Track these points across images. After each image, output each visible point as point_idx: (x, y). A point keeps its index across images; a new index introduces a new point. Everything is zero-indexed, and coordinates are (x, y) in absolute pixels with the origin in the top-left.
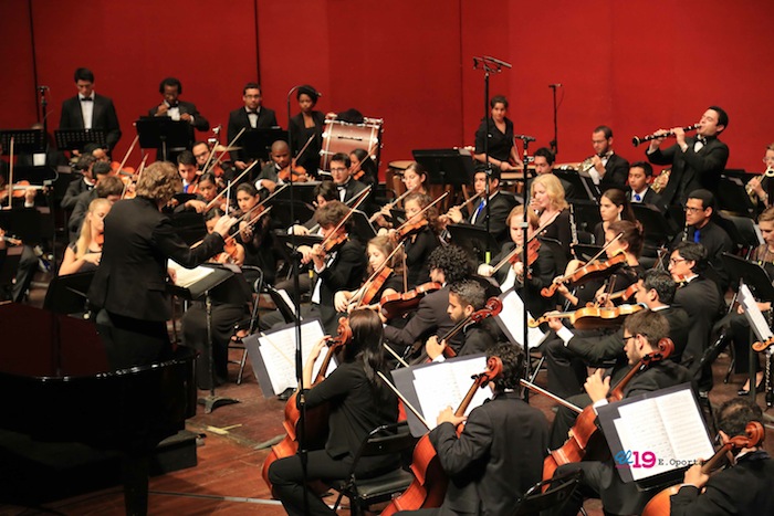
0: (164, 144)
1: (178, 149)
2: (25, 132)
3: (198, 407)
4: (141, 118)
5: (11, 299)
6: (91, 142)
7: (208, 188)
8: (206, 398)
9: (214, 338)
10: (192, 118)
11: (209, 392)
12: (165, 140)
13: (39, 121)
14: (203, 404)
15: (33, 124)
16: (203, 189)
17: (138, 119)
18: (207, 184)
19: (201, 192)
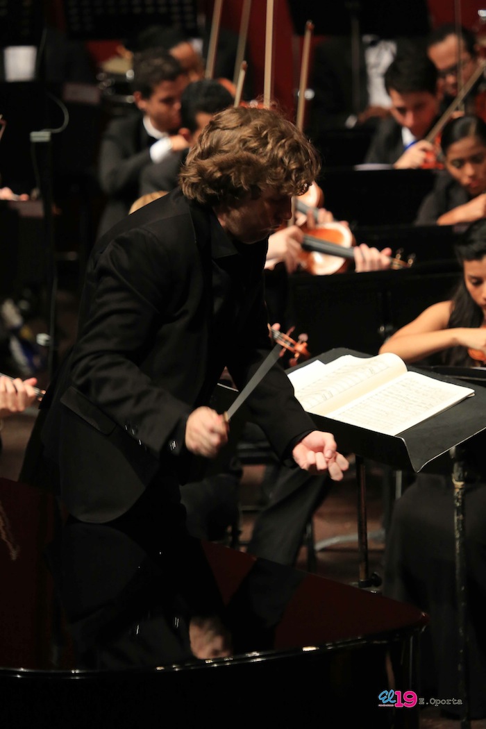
0: (356, 23)
18: (472, 148)
19: (454, 171)
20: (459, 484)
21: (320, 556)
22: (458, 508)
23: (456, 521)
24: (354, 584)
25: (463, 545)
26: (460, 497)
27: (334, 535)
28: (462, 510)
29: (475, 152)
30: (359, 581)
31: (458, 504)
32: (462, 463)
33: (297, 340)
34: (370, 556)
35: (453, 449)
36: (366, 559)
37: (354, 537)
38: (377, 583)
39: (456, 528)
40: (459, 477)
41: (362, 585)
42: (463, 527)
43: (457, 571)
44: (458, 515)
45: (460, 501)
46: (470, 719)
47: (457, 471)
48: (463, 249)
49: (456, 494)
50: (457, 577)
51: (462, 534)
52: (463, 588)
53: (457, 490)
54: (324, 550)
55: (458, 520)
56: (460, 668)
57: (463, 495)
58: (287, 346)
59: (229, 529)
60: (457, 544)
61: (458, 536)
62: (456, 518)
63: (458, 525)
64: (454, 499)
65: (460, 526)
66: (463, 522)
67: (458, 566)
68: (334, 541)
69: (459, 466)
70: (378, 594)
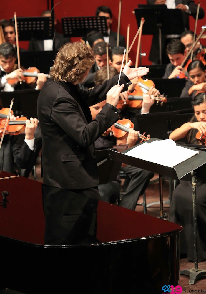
0: (160, 31)
1: (173, 36)
2: (36, 20)
3: (181, 278)
4: (140, 6)
5: (19, 173)
6: (93, 29)
7: (198, 76)
8: (191, 271)
9: (198, 217)
10: (187, 7)
11: (193, 264)
12: (161, 28)
13: (48, 9)
14: (187, 275)
15: (44, 12)
16: (193, 77)
17: (137, 8)
18: (197, 72)
19: (192, 79)
20: (194, 184)
21: (148, 209)
22: (194, 192)
23: (193, 196)
24: (159, 217)
25: (196, 204)
26: (194, 188)
27: (153, 202)
28: (195, 193)
29: (198, 73)
30: (160, 217)
31: (194, 191)
32: (195, 177)
33: (146, 137)
34: (164, 209)
35: (192, 171)
36: (163, 209)
37: (159, 203)
38: (166, 217)
39: (193, 199)
40: (194, 181)
41: (161, 217)
42: (196, 198)
43: (194, 213)
44: (194, 194)
45: (195, 189)
46: (198, 262)
47: (194, 179)
48: (193, 102)
49: (193, 187)
50: (194, 215)
51: (195, 201)
52: (195, 219)
53: (194, 186)
54: (149, 207)
55: (194, 196)
56: (194, 245)
57: (196, 188)
58: (143, 138)
59: (117, 200)
60: (194, 204)
61: (194, 201)
62: (193, 195)
63: (194, 198)
64: (193, 189)
65: (195, 198)
66: (196, 197)
67: (194, 211)
68: (153, 204)
69: (194, 178)
70: (167, 221)
